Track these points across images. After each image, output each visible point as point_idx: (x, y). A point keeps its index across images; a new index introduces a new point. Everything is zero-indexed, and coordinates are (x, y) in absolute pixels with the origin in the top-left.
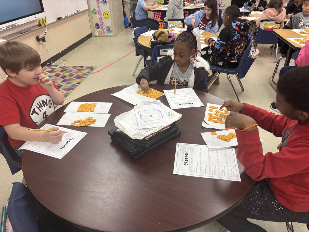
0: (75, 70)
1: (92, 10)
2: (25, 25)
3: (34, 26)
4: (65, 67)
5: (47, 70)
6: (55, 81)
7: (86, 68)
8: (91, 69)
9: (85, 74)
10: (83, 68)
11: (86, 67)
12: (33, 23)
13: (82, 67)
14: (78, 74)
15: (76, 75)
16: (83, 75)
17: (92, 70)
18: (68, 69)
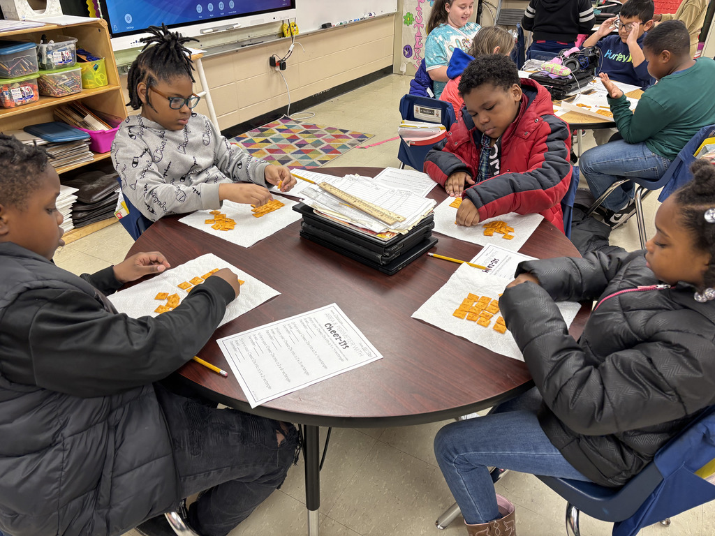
0: (329, 134)
1: (404, 14)
2: (253, 31)
3: (271, 36)
4: (314, 126)
5: (277, 127)
6: (283, 150)
7: (351, 135)
8: (361, 138)
9: (344, 147)
10: (347, 134)
11: (353, 132)
12: (270, 30)
13: (345, 131)
14: (332, 144)
15: (326, 144)
16: (339, 148)
17: (361, 141)
18: (316, 131)
